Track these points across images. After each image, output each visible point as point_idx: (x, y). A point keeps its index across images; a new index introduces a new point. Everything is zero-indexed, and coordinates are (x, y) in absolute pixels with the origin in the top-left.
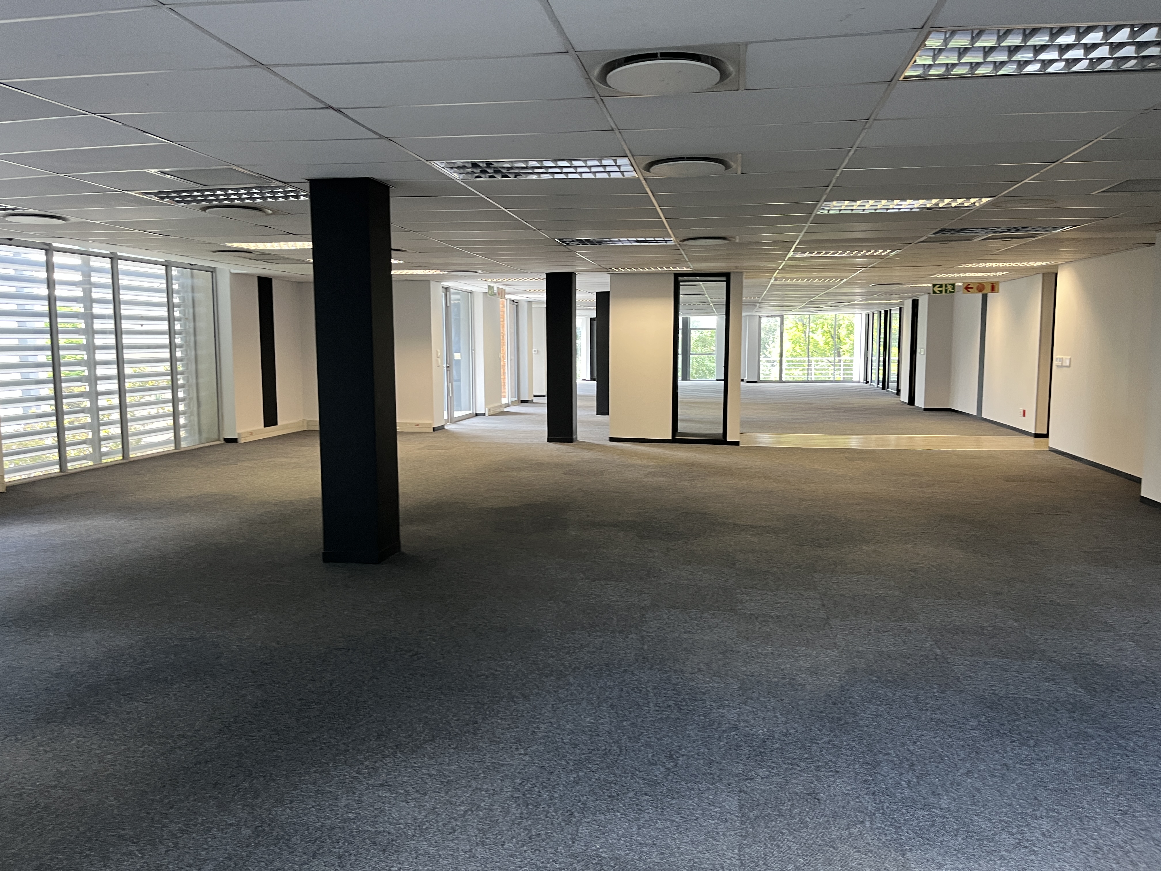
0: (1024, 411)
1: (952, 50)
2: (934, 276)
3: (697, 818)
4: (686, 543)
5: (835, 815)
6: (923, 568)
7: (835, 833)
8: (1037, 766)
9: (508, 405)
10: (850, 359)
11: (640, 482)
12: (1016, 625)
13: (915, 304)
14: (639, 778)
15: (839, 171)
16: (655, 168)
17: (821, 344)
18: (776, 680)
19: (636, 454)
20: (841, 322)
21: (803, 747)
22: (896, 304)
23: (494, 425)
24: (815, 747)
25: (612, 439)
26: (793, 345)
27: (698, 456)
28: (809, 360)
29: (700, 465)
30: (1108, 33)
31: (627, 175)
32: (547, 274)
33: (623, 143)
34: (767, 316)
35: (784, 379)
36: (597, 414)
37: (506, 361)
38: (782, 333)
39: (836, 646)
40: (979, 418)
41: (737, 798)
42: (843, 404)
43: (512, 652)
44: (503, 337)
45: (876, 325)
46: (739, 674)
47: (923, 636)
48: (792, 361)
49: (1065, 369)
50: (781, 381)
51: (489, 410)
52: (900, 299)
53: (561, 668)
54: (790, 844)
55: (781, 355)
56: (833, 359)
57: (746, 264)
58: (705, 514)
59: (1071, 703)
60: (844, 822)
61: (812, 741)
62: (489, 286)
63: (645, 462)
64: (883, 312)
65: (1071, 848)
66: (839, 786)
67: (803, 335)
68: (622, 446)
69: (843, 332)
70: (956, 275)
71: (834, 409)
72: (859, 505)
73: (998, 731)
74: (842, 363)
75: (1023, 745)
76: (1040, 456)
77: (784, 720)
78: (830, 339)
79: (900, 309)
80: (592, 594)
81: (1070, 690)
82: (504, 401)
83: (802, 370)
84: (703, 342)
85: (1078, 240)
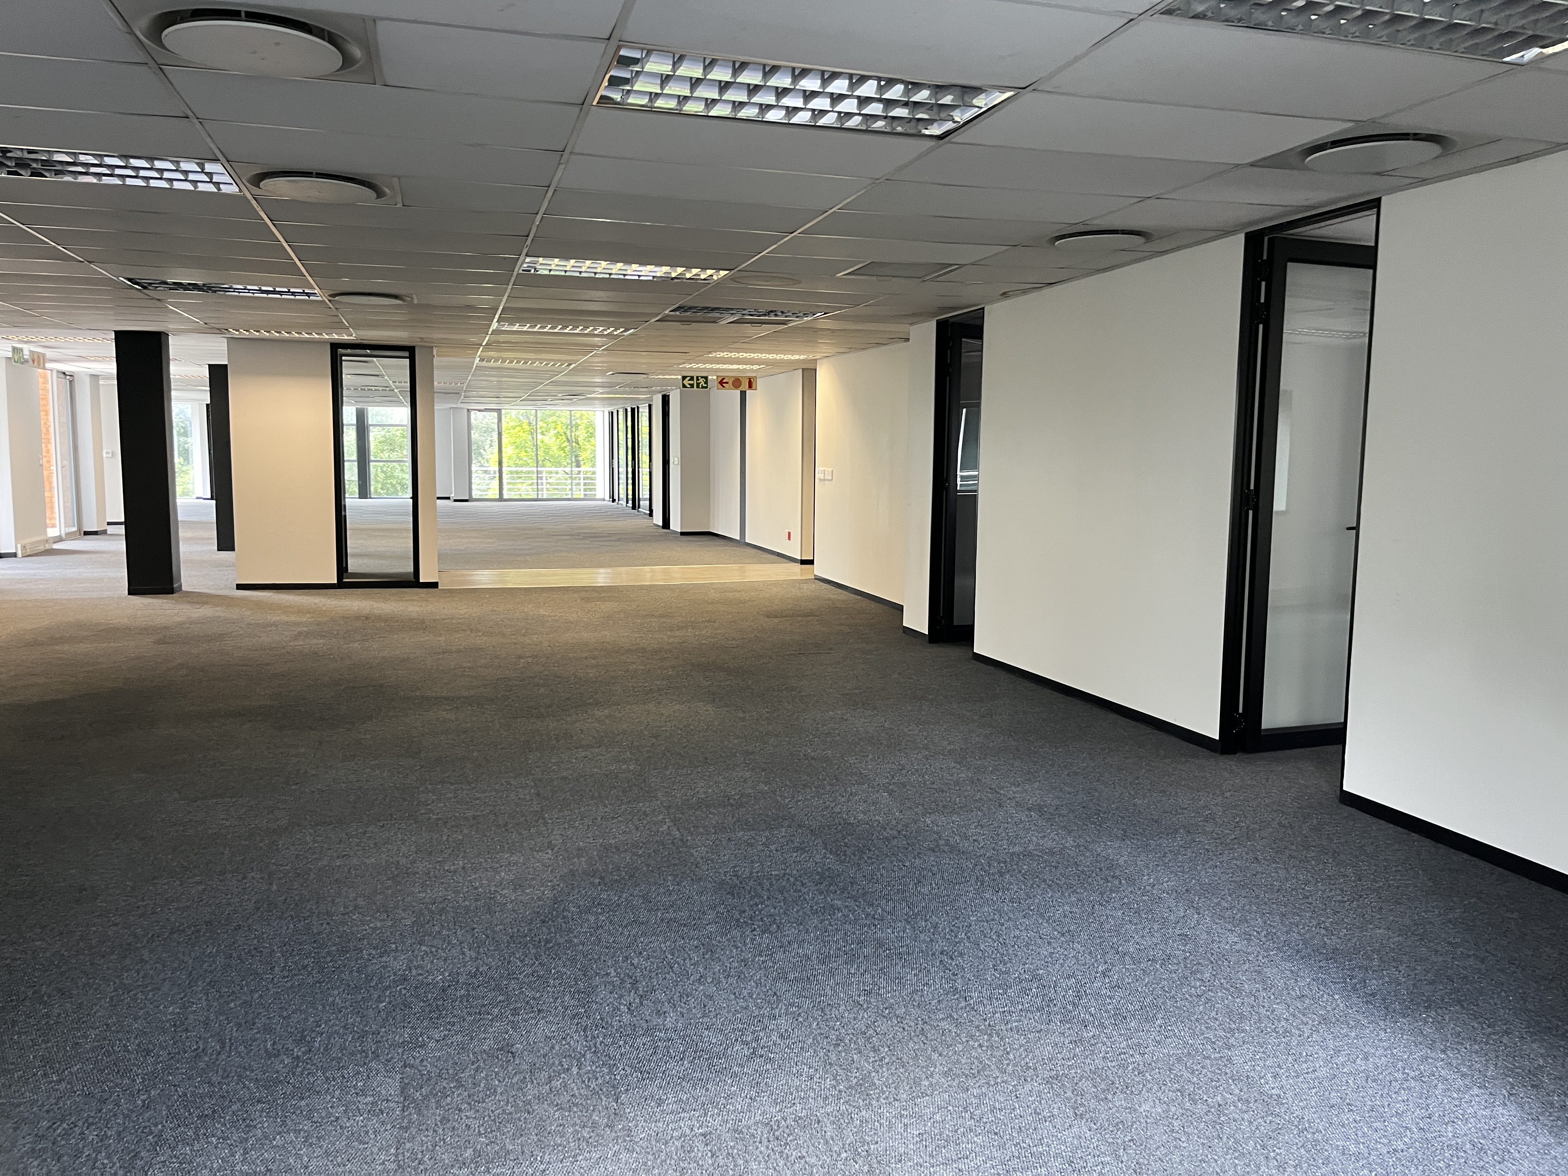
0: (789, 534)
1: (682, 78)
2: (683, 365)
3: (338, 1118)
4: (349, 730)
5: (533, 1069)
6: (667, 731)
7: (531, 1091)
8: (779, 955)
9: (59, 539)
10: (592, 469)
11: (284, 648)
12: (766, 788)
13: (666, 400)
14: (250, 1081)
15: (539, 217)
16: (266, 183)
17: (555, 450)
18: (467, 903)
19: (278, 607)
20: (578, 421)
21: (498, 988)
22: (643, 399)
23: (32, 572)
24: (513, 984)
25: (240, 587)
26: (517, 451)
27: (376, 605)
28: (537, 471)
29: (379, 618)
30: (825, 80)
31: (225, 189)
32: (117, 333)
33: (208, 140)
34: (479, 411)
35: (505, 497)
36: (218, 550)
37: (54, 468)
38: (500, 434)
39: (550, 846)
40: (742, 543)
41: (398, 1076)
42: (582, 528)
43: (43, 927)
44: (48, 430)
45: (622, 426)
46: (415, 904)
47: (661, 817)
48: (517, 473)
49: (826, 482)
50: (501, 499)
51: (24, 547)
52: (648, 393)
53: (131, 939)
54: (468, 1122)
55: (500, 463)
56: (570, 469)
57: (437, 335)
58: (381, 686)
59: (818, 873)
60: (544, 1075)
61: (511, 976)
62: (14, 349)
63: (293, 618)
64: (629, 410)
65: (810, 1046)
66: (542, 1029)
67: (530, 437)
68: (258, 597)
69: (581, 434)
70: (708, 366)
71: (570, 535)
72: (594, 659)
73: (738, 920)
74: (582, 476)
75: (764, 932)
76: (805, 586)
77: (474, 955)
78: (566, 444)
79: (650, 406)
80: (190, 821)
81: (818, 858)
82: (52, 532)
83: (531, 485)
84: (389, 443)
85: (833, 331)
